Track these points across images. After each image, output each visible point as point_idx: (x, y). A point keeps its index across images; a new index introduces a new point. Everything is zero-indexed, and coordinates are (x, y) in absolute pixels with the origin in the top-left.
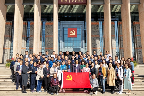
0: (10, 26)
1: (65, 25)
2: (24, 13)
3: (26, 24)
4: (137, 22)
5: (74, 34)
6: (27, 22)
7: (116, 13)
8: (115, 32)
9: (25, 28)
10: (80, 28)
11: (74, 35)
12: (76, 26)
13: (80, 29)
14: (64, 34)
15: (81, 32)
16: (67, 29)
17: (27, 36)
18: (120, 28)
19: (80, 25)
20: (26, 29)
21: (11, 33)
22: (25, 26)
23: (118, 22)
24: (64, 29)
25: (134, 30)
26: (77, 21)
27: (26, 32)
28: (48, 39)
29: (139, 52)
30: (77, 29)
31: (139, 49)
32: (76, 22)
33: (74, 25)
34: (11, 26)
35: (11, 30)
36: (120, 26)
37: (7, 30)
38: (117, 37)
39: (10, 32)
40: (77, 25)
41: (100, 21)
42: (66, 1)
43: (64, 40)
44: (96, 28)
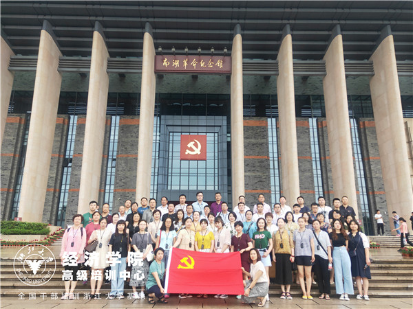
0: (20, 126)
1: (173, 126)
2: (61, 92)
3: (64, 121)
4: (369, 120)
5: (198, 151)
6: (69, 118)
7: (311, 98)
8: (310, 147)
9: (60, 134)
10: (216, 134)
11: (199, 153)
12: (204, 129)
13: (216, 138)
14: (171, 150)
15: (216, 145)
16: (179, 138)
17: (65, 155)
18: (323, 136)
19: (215, 126)
20: (64, 137)
21: (19, 145)
22: (63, 126)
23: (317, 120)
24: (171, 138)
25: (364, 143)
26: (208, 115)
27: (63, 145)
28: (123, 165)
29: (379, 202)
30: (206, 136)
31: (380, 196)
32: (204, 117)
33: (198, 126)
34: (22, 128)
35: (20, 139)
36: (322, 130)
37: (9, 138)
38: (316, 161)
39: (17, 143)
40: (206, 126)
41: (269, 117)
42: (176, 63)
43: (170, 166)
44: (258, 135)
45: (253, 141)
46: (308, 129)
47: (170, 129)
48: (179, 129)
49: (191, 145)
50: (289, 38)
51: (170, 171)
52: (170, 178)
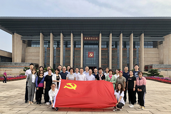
5: (92, 56)
10: (96, 52)
14: (86, 55)
15: (96, 54)
24: (86, 52)
28: (76, 59)
33: (92, 50)
42: (88, 38)
43: (86, 59)
44: (105, 52)
45: (104, 53)
46: (117, 50)
47: (86, 50)
48: (88, 51)
49: (90, 54)
50: (111, 34)
52: (86, 61)
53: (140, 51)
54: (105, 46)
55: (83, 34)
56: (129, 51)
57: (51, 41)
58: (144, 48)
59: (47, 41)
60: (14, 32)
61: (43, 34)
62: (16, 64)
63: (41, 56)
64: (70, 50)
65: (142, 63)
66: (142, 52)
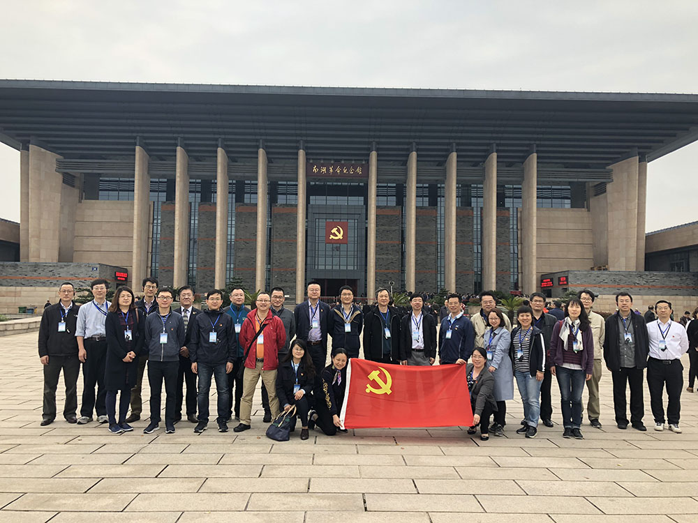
1: (319, 213)
5: (340, 236)
8: (436, 234)
10: (356, 221)
11: (341, 238)
12: (346, 217)
13: (356, 224)
14: (317, 235)
15: (356, 231)
16: (324, 224)
19: (355, 214)
24: (317, 224)
28: (278, 248)
30: (347, 223)
38: (441, 245)
40: (348, 214)
42: (324, 170)
43: (317, 249)
44: (392, 222)
45: (387, 228)
46: (436, 217)
47: (317, 216)
48: (324, 216)
49: (334, 230)
50: (414, 154)
51: (317, 254)
52: (317, 258)
53: (522, 221)
54: (392, 201)
55: (307, 154)
56: (482, 220)
57: (178, 180)
58: (537, 210)
59: (163, 176)
60: (29, 142)
61: (148, 151)
62: (36, 267)
63: (140, 238)
64: (256, 214)
65: (530, 264)
66: (530, 225)
